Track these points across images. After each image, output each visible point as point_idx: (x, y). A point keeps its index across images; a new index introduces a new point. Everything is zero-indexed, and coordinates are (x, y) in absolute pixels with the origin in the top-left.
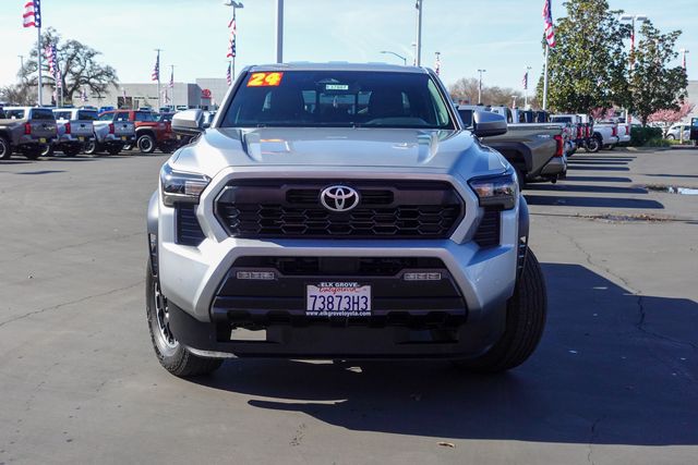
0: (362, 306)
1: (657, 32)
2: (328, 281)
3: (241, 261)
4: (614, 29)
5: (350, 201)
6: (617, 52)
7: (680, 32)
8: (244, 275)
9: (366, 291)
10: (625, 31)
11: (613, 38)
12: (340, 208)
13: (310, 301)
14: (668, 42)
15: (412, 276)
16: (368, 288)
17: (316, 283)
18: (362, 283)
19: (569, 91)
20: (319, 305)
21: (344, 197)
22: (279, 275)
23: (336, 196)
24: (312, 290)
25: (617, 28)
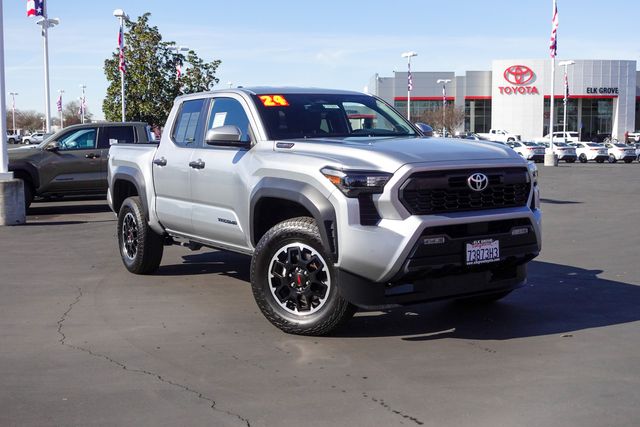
0: (495, 255)
1: (201, 61)
2: (477, 239)
3: (426, 232)
4: (167, 58)
5: (484, 183)
6: (173, 78)
7: (220, 62)
8: (429, 241)
9: (496, 244)
10: (178, 59)
11: (168, 66)
12: (479, 189)
13: (468, 254)
14: (211, 70)
15: (516, 232)
16: (497, 242)
17: (471, 242)
18: (494, 239)
19: (134, 112)
20: (473, 257)
21: (480, 181)
22: (450, 238)
23: (477, 181)
24: (469, 247)
25: (171, 58)
